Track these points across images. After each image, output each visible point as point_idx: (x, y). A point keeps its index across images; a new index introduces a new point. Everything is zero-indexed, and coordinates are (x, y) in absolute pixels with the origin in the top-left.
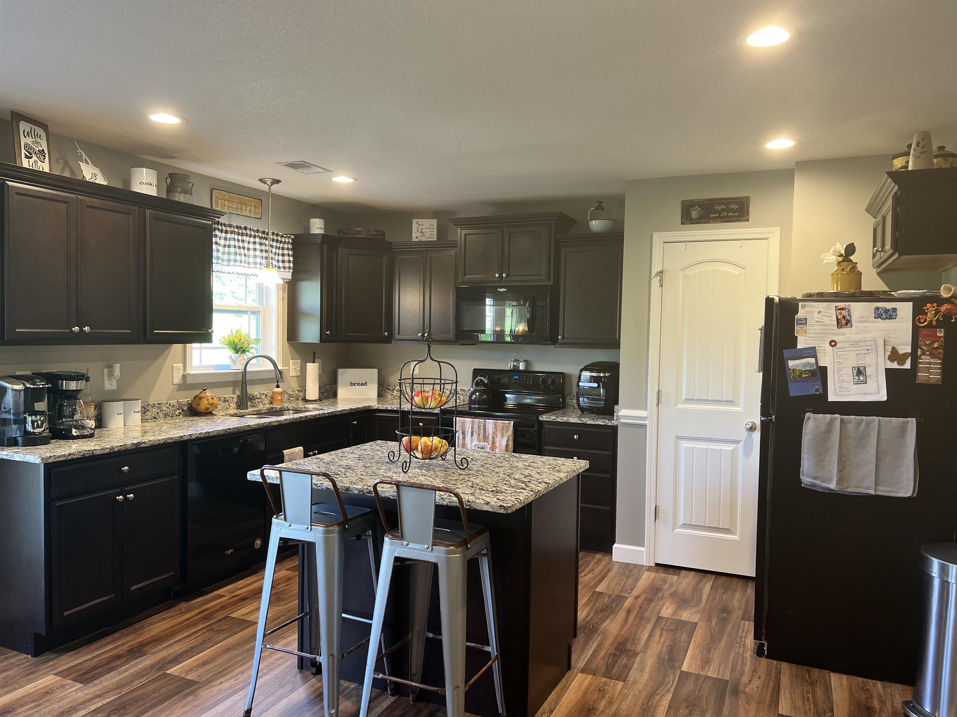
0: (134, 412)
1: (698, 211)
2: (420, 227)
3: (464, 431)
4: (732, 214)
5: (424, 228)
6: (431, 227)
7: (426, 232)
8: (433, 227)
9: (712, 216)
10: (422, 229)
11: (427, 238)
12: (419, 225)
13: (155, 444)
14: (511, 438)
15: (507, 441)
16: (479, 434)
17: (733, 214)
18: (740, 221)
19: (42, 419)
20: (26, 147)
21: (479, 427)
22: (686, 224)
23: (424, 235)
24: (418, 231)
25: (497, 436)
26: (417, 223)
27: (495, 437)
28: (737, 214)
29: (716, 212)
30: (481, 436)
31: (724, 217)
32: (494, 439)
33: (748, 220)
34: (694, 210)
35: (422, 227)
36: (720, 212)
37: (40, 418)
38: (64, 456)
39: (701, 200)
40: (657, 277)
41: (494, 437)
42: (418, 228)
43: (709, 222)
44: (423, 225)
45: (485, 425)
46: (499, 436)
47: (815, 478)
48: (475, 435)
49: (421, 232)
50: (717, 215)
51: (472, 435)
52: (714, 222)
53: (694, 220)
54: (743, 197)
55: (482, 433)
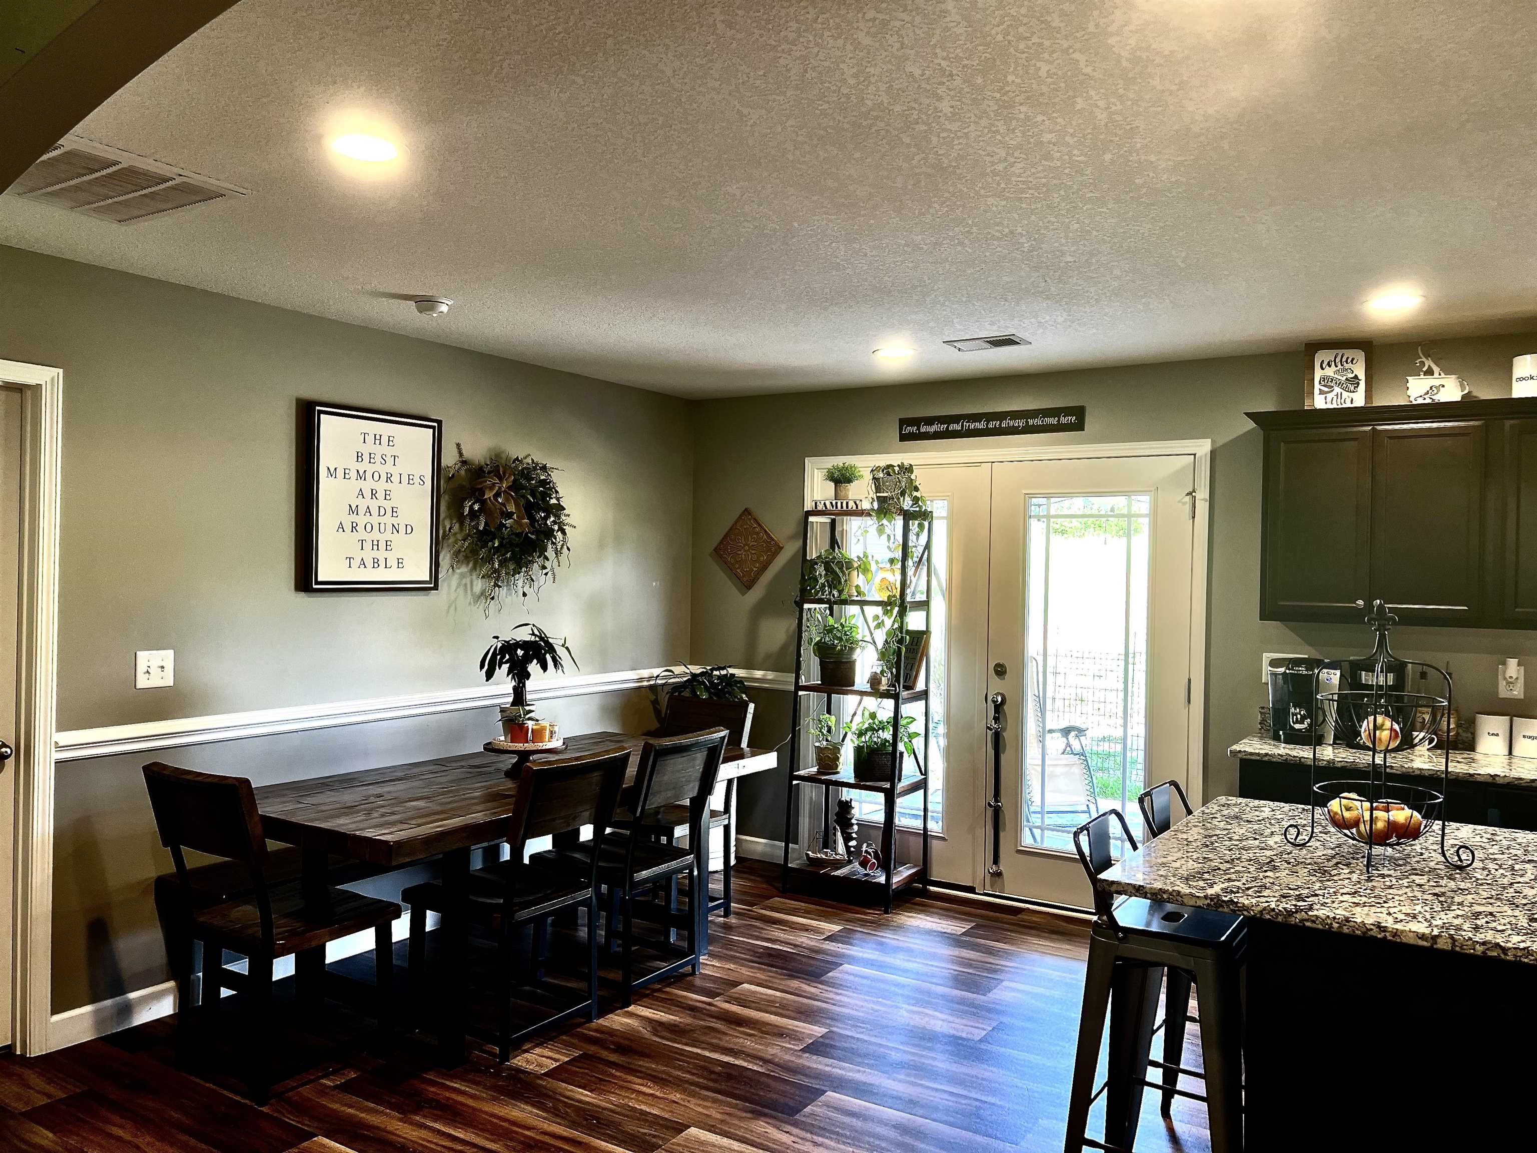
0: (1524, 737)
13: (1413, 774)
19: (1302, 713)
20: (1324, 381)
37: (1300, 711)
38: (1258, 754)
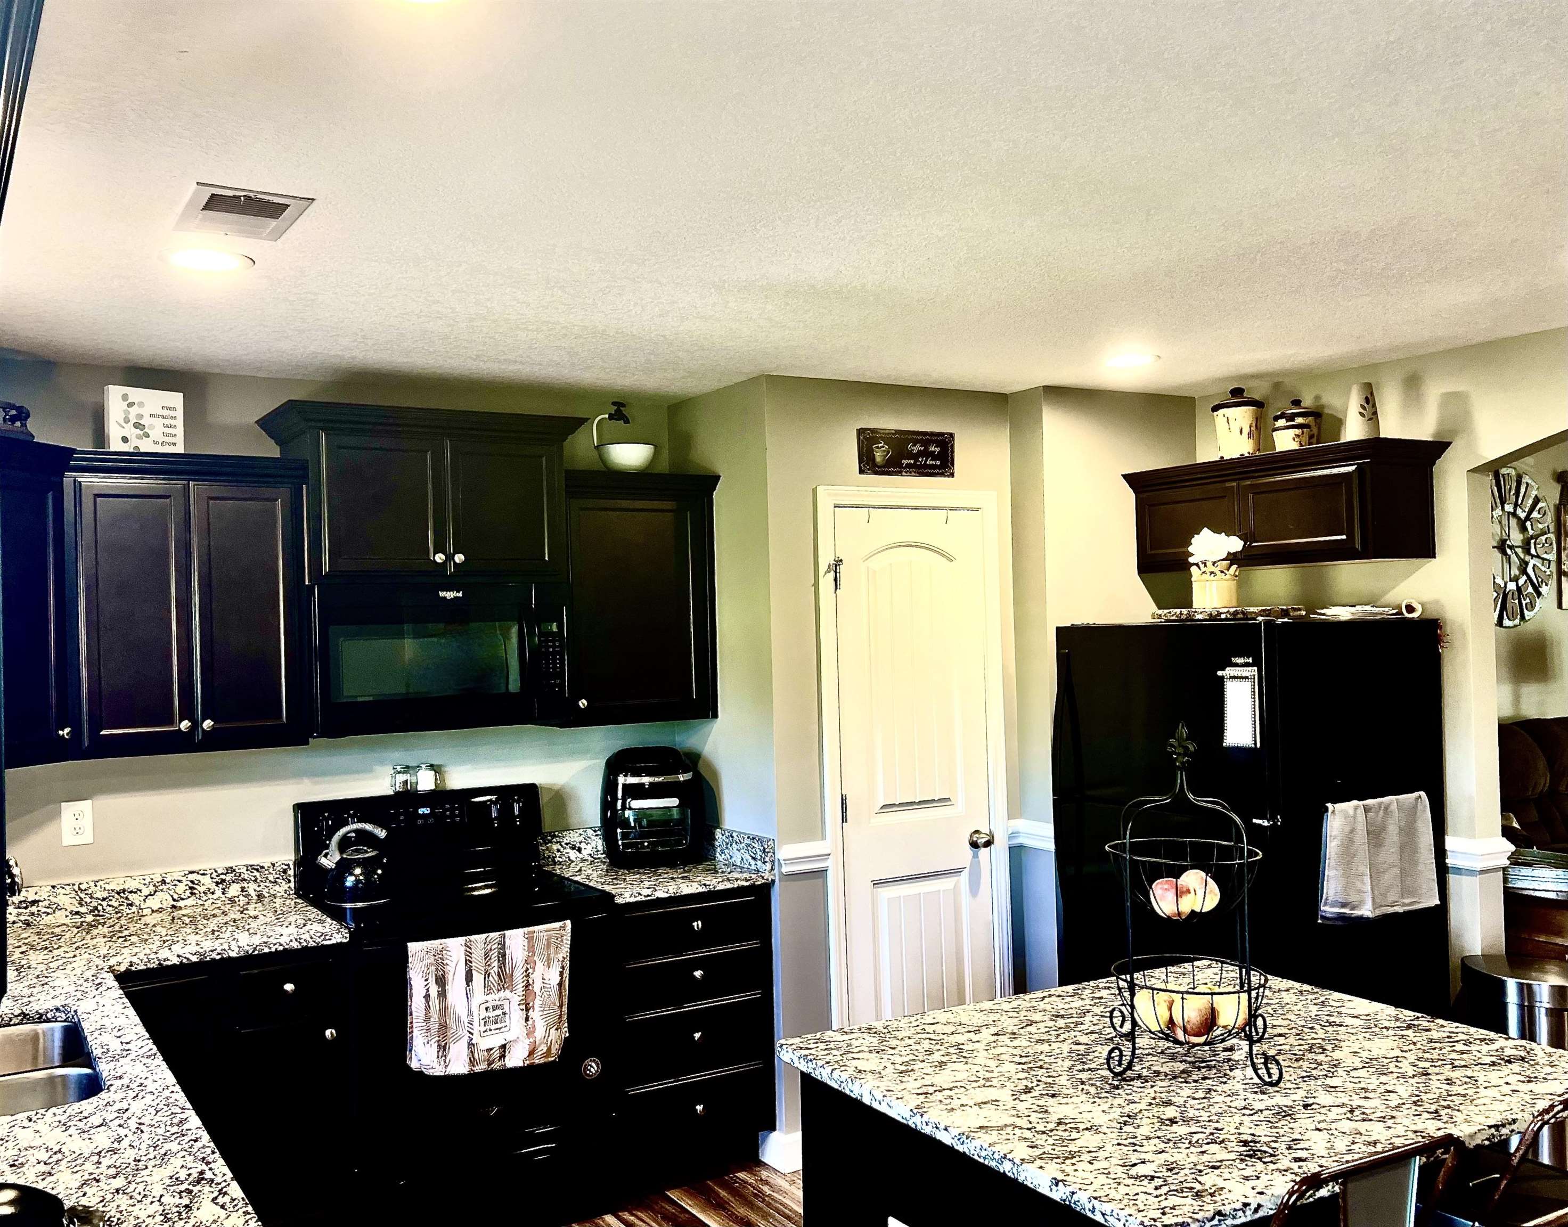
1: (884, 451)
2: (134, 411)
3: (443, 976)
4: (931, 462)
5: (146, 416)
6: (165, 412)
7: (152, 427)
8: (172, 413)
9: (905, 462)
10: (141, 416)
11: (155, 443)
12: (131, 405)
14: (567, 963)
15: (561, 974)
16: (487, 974)
17: (934, 463)
18: (942, 475)
21: (486, 955)
22: (867, 474)
23: (148, 436)
24: (127, 421)
25: (534, 968)
26: (125, 397)
27: (531, 971)
28: (938, 463)
29: (911, 455)
30: (494, 978)
31: (921, 467)
32: (528, 976)
33: (952, 475)
34: (878, 447)
35: (140, 411)
36: (915, 457)
39: (887, 431)
40: (829, 572)
41: (527, 969)
42: (127, 413)
43: (899, 473)
44: (141, 404)
45: (503, 945)
46: (540, 966)
47: (1344, 905)
48: (478, 978)
49: (137, 425)
50: (912, 462)
51: (469, 978)
52: (908, 474)
53: (879, 467)
54: (947, 434)
55: (496, 969)
